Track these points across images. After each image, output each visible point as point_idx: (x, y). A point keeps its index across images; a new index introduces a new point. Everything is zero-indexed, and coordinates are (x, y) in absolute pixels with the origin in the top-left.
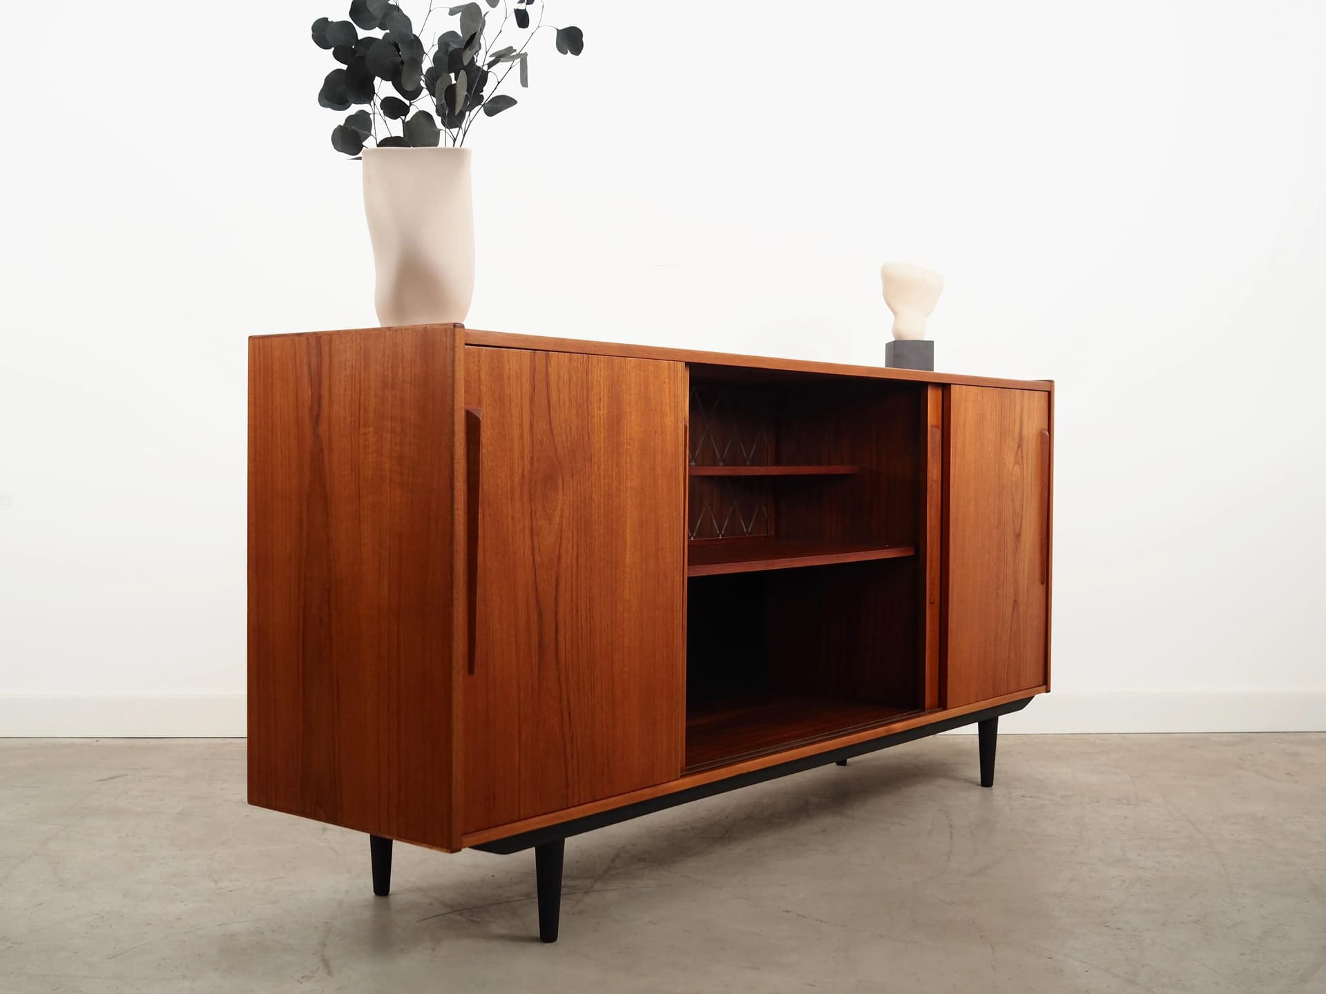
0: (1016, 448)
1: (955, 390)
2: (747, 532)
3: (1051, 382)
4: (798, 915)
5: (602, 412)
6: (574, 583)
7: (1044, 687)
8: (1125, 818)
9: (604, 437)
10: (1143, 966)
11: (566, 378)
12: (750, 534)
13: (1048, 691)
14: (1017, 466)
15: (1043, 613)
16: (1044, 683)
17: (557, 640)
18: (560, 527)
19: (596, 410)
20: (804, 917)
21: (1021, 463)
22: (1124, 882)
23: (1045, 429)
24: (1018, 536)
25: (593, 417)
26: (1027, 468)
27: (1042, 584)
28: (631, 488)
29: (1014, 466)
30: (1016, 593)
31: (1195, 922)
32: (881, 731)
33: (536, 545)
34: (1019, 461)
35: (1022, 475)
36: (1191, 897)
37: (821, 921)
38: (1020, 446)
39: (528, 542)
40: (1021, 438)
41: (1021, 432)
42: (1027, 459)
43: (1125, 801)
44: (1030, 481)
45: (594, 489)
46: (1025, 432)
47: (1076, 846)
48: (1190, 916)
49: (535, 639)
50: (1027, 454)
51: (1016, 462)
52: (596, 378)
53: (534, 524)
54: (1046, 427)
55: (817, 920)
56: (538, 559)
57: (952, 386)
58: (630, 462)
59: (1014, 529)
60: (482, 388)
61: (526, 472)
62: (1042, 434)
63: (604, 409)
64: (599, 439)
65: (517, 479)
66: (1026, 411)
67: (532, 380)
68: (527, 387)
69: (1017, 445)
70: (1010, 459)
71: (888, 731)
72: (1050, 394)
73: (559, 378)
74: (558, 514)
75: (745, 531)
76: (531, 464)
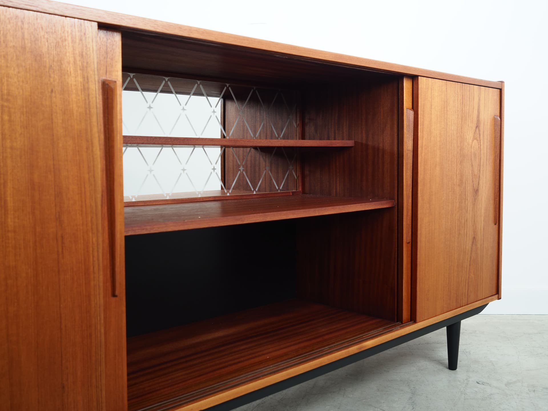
0: (474, 128)
1: (422, 81)
2: (279, 189)
3: (502, 82)
7: (497, 296)
12: (281, 190)
13: (499, 298)
14: (475, 141)
15: (496, 245)
16: (497, 293)
21: (478, 139)
23: (498, 116)
24: (476, 191)
26: (484, 143)
27: (495, 224)
29: (473, 141)
30: (475, 232)
32: (353, 350)
34: (477, 137)
35: (480, 148)
38: (477, 127)
40: (478, 121)
41: (478, 116)
42: (483, 136)
44: (486, 151)
46: (482, 117)
50: (483, 132)
51: (475, 138)
54: (498, 114)
57: (419, 77)
58: (10, 121)
59: (473, 187)
62: (495, 119)
66: (482, 102)
69: (475, 125)
70: (469, 135)
71: (360, 348)
72: (501, 90)
75: (277, 188)
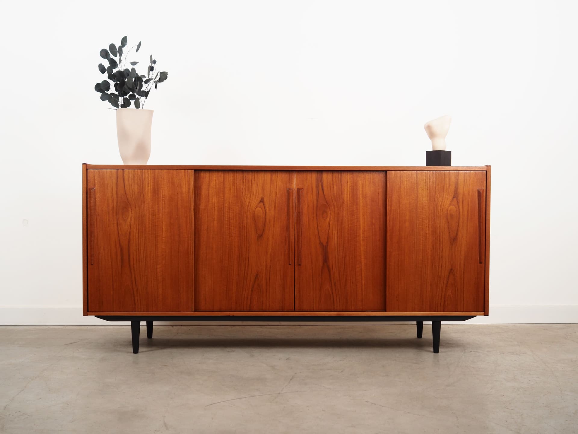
0: (451, 198)
4: (372, 403)
5: (150, 187)
6: (137, 242)
7: (484, 313)
8: (515, 360)
9: (151, 196)
10: (523, 426)
11: (132, 177)
13: (486, 315)
17: (129, 258)
18: (130, 223)
19: (146, 187)
20: (375, 404)
21: (456, 206)
22: (515, 389)
25: (146, 189)
28: (165, 212)
29: (449, 207)
30: (453, 266)
31: (545, 406)
33: (119, 228)
34: (454, 204)
36: (544, 396)
37: (382, 406)
38: (455, 197)
39: (116, 227)
42: (463, 204)
43: (515, 354)
45: (146, 212)
47: (494, 373)
48: (544, 404)
49: (119, 257)
50: (463, 202)
51: (451, 205)
52: (146, 176)
53: (118, 222)
55: (380, 406)
56: (120, 232)
60: (95, 181)
61: (115, 206)
63: (151, 186)
64: (148, 195)
65: (111, 208)
67: (117, 178)
68: (114, 181)
69: (452, 196)
73: (129, 177)
74: (129, 219)
76: (117, 204)
